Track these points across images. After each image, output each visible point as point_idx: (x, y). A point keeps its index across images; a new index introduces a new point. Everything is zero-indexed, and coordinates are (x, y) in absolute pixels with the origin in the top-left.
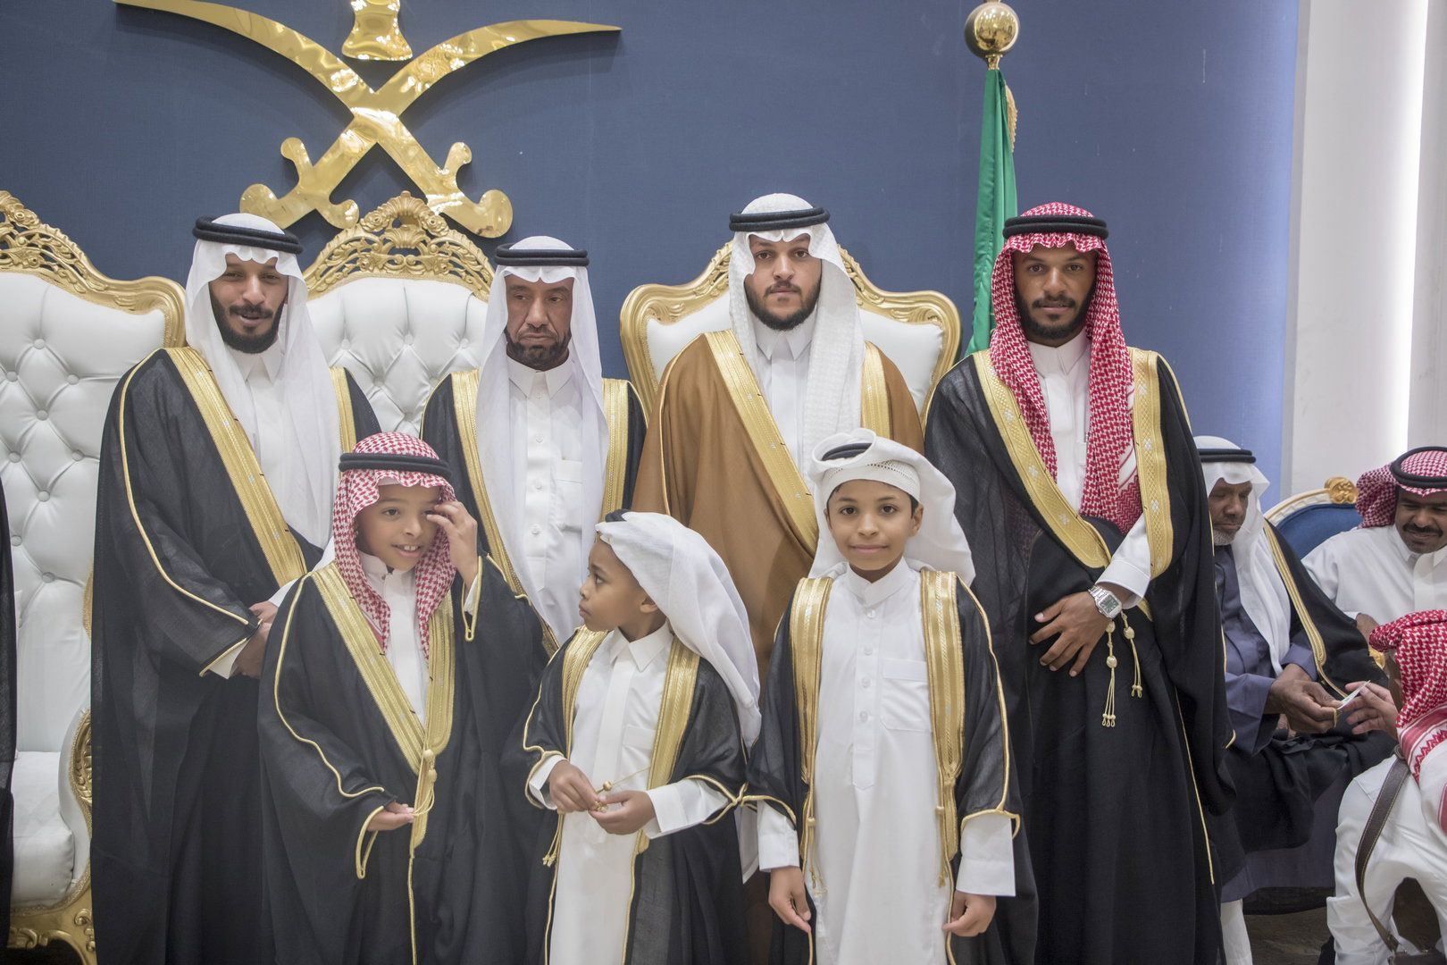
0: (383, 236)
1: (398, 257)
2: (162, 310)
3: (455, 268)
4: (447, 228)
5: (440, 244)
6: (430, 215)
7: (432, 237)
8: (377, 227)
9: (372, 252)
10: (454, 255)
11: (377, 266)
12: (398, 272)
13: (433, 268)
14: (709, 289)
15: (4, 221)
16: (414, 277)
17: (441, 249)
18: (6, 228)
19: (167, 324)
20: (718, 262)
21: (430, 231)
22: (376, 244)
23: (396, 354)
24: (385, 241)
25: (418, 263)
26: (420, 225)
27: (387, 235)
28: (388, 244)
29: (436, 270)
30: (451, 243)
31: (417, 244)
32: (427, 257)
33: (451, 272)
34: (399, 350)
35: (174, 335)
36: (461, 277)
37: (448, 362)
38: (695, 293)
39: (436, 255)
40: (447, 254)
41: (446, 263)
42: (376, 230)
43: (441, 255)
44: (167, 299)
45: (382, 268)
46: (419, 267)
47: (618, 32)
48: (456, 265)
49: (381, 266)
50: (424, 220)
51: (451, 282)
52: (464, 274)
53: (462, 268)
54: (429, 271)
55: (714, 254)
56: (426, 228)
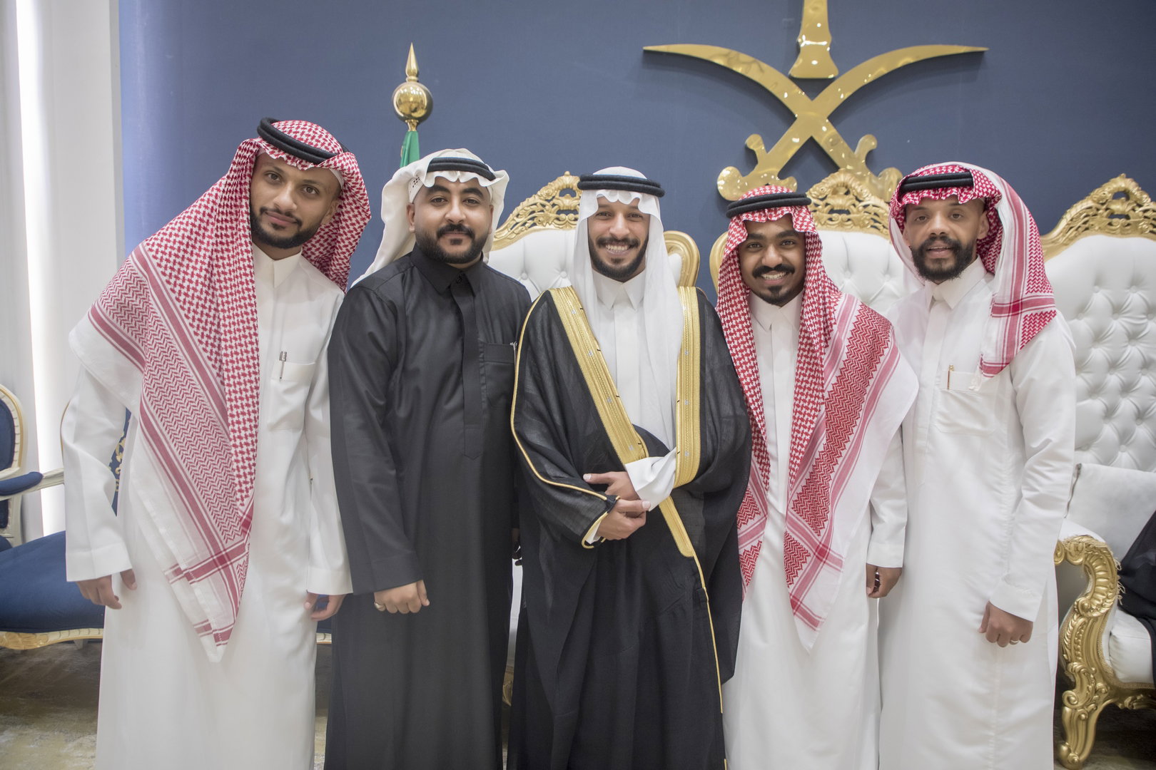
0: (825, 201)
1: (835, 215)
2: (680, 254)
3: (875, 223)
4: (870, 195)
5: (865, 206)
6: (859, 185)
7: (860, 201)
8: (821, 194)
9: (818, 212)
10: (875, 214)
11: (821, 223)
12: (835, 227)
13: (860, 225)
14: (1061, 240)
15: (575, 196)
16: (846, 230)
17: (867, 209)
18: (576, 201)
19: (683, 264)
20: (1069, 219)
21: (858, 197)
22: (820, 207)
23: (841, 285)
24: (827, 204)
25: (849, 220)
26: (851, 193)
27: (828, 201)
28: (829, 207)
29: (862, 225)
30: (874, 206)
31: (849, 206)
32: (855, 215)
33: (872, 226)
34: (843, 283)
35: (688, 271)
36: (879, 230)
37: (877, 293)
38: (1053, 242)
39: (862, 213)
40: (870, 213)
41: (869, 220)
42: (820, 197)
43: (866, 214)
44: (681, 246)
45: (824, 224)
46: (850, 222)
47: (982, 53)
48: (876, 221)
49: (823, 223)
50: (854, 189)
51: (871, 233)
52: (882, 228)
53: (880, 223)
54: (855, 225)
55: (1063, 212)
56: (855, 194)
